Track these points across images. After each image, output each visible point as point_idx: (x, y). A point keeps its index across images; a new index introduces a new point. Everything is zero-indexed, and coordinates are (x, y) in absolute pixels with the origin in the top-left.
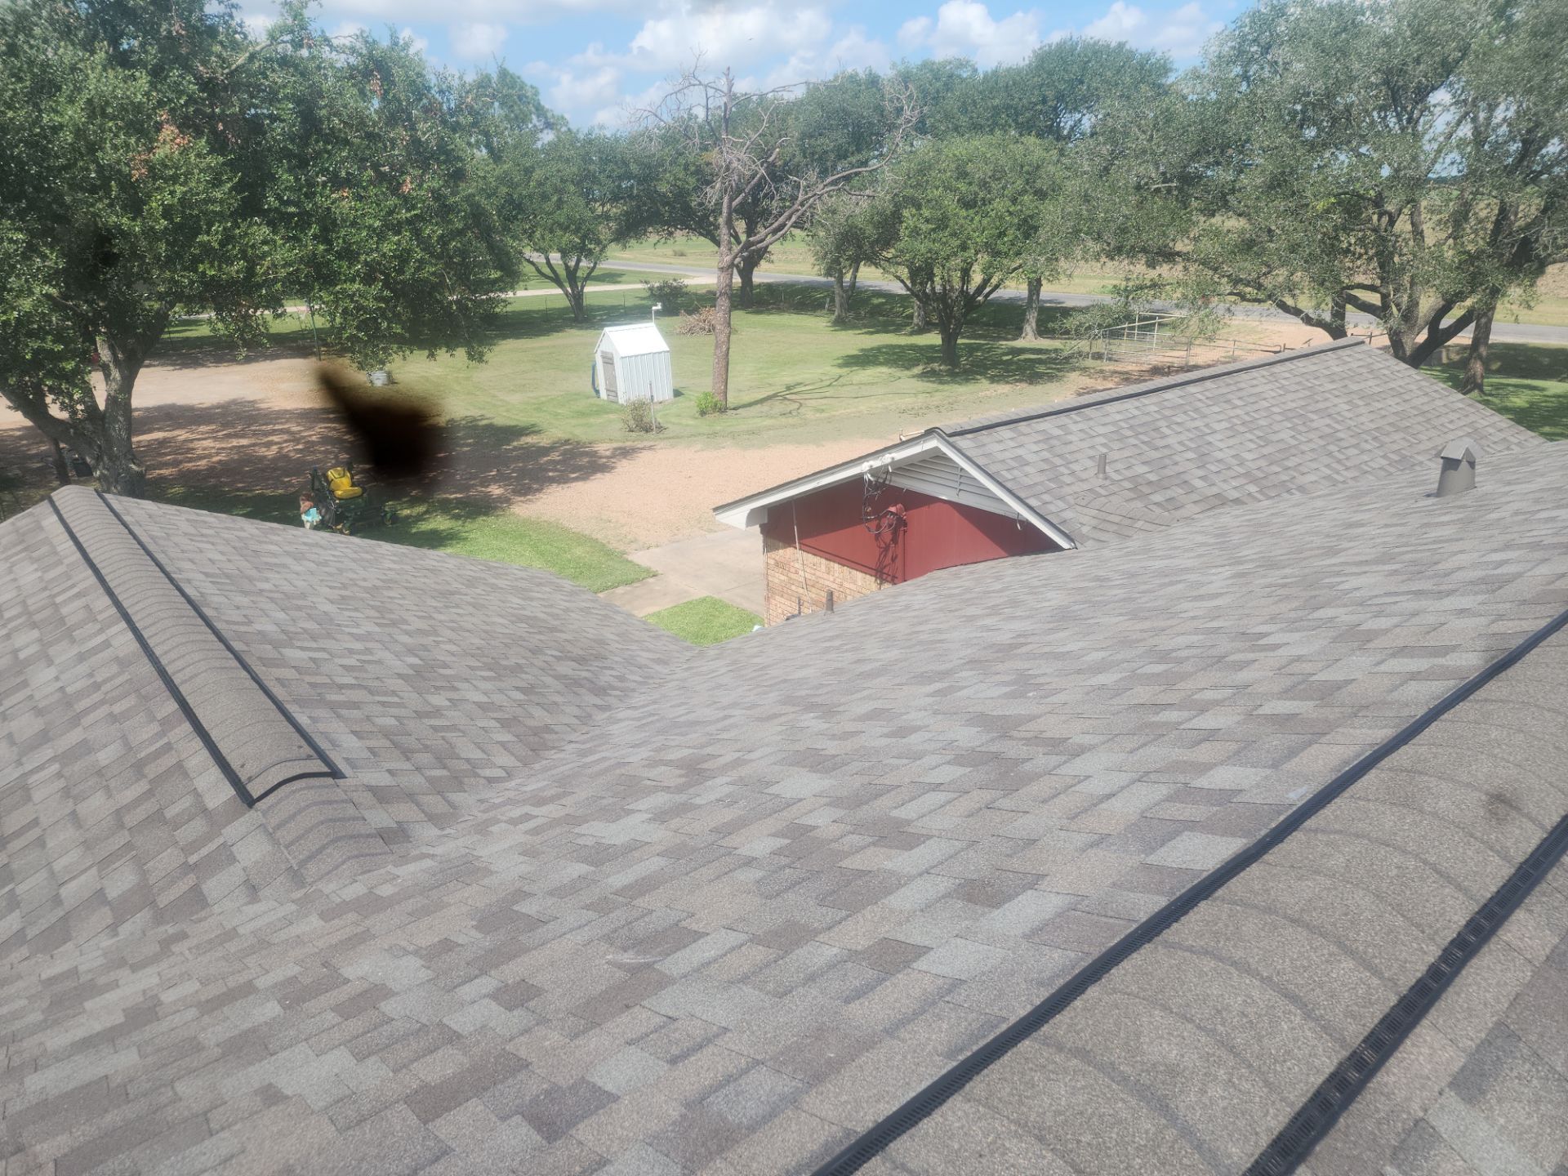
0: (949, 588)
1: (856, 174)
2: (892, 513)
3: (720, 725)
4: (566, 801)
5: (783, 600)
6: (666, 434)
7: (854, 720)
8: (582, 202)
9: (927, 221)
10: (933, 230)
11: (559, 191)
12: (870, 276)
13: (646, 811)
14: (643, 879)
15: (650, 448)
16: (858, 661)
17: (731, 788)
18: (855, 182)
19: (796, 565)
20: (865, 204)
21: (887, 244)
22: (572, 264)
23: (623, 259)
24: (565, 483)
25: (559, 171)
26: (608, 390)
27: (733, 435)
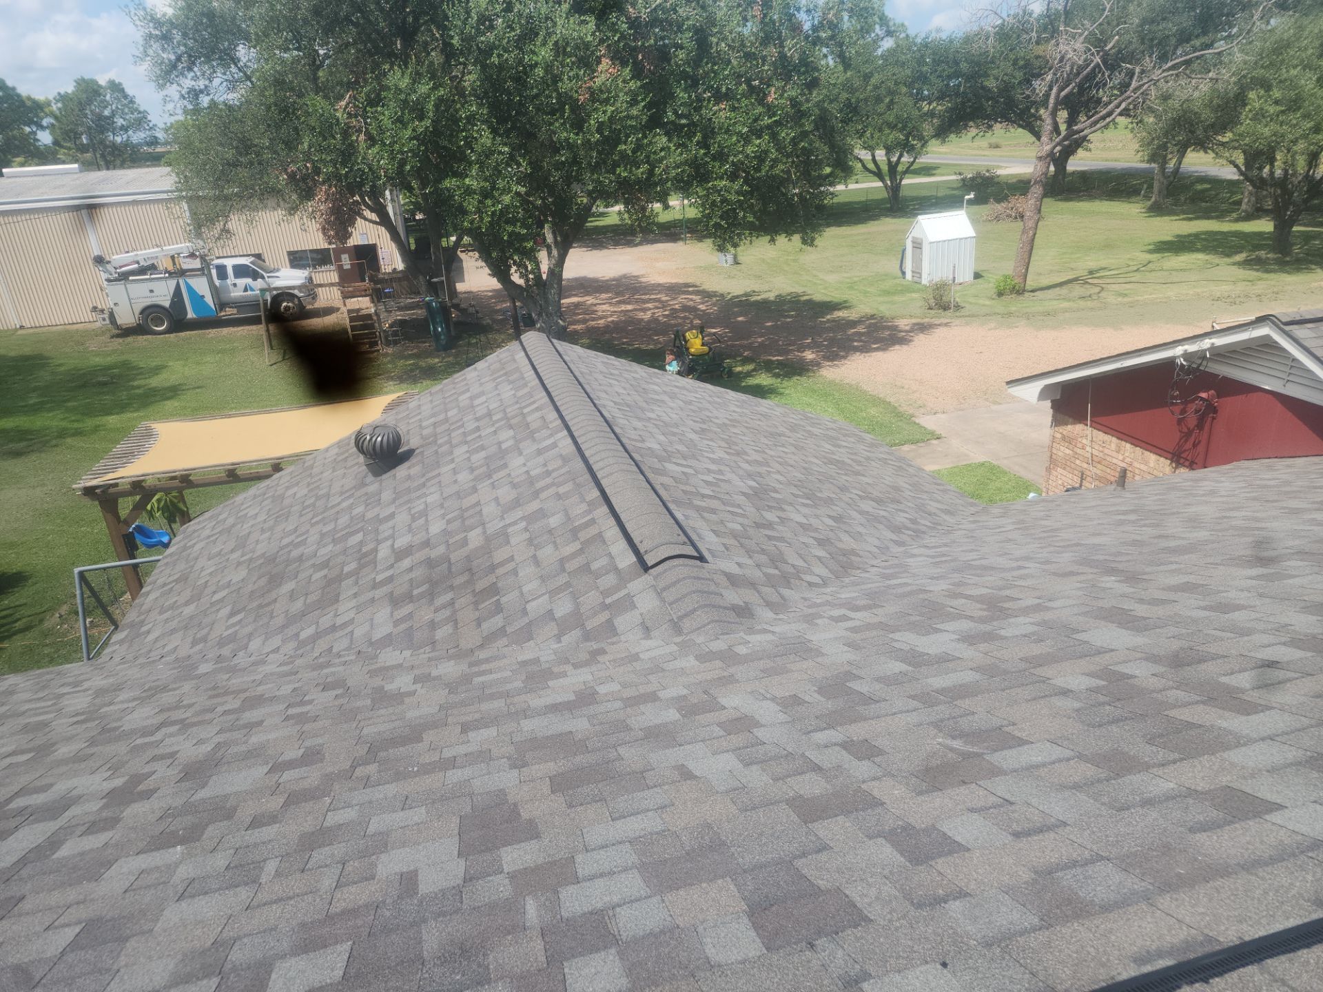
0: (1261, 479)
1: (1197, 58)
2: (1202, 399)
3: (1016, 573)
4: (879, 611)
5: (1065, 473)
6: (963, 313)
7: (1163, 589)
8: (910, 102)
9: (1277, 102)
10: (1283, 112)
11: (891, 93)
12: (1198, 162)
13: (954, 632)
14: (960, 686)
15: (946, 325)
16: (1160, 537)
17: (1036, 628)
18: (1195, 66)
19: (1084, 441)
20: (1205, 87)
21: (1223, 127)
22: (894, 159)
23: (940, 153)
24: (867, 352)
25: (894, 74)
26: (913, 272)
27: (1028, 316)
